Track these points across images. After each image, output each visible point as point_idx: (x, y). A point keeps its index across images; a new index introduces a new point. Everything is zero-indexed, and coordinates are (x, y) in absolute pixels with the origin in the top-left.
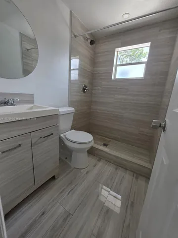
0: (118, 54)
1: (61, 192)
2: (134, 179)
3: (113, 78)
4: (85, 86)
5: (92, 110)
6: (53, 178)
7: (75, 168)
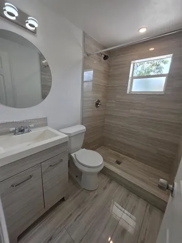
0: (134, 65)
1: (69, 217)
2: (148, 211)
3: (128, 92)
4: (99, 101)
5: (105, 124)
6: (63, 200)
7: (84, 189)
